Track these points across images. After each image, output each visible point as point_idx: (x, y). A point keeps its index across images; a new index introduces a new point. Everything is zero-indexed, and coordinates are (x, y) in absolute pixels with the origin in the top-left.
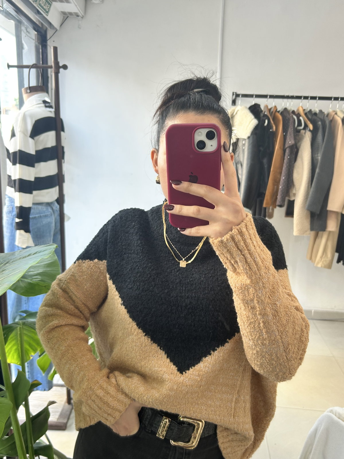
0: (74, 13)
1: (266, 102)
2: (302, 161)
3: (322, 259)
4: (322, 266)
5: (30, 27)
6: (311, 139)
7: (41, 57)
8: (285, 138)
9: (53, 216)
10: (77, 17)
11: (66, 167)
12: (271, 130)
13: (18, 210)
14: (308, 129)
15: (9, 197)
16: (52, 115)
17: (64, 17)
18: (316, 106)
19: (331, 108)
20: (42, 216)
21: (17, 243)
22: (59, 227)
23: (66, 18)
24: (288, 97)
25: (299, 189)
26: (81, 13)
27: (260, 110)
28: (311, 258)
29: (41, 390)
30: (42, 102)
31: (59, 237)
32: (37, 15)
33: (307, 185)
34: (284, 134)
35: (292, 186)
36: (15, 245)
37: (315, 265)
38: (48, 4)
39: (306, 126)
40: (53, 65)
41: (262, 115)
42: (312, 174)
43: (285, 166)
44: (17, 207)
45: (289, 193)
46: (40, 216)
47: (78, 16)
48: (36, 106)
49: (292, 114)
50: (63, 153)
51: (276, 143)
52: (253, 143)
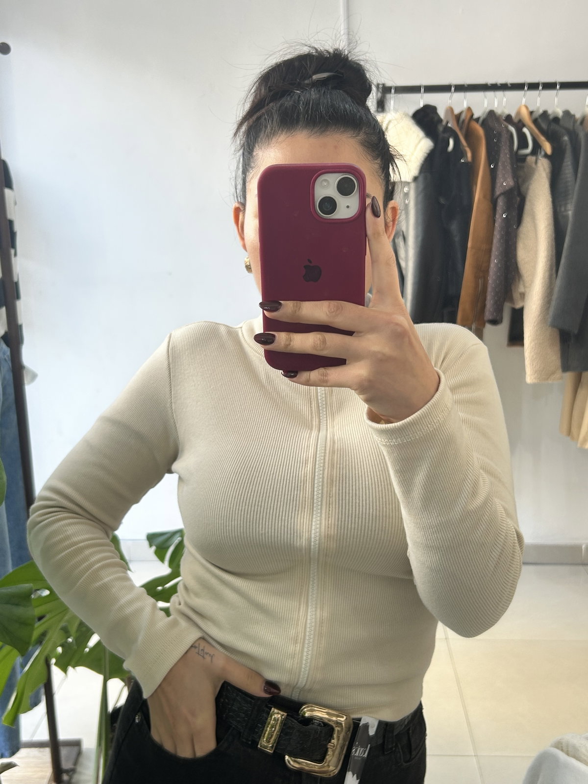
1: (450, 101)
2: (534, 222)
6: (549, 175)
8: (493, 175)
12: (462, 161)
14: (543, 153)
18: (555, 103)
24: (494, 87)
25: (532, 281)
27: (436, 119)
28: (569, 432)
33: (547, 274)
34: (492, 167)
35: (517, 277)
37: (579, 445)
39: (537, 147)
41: (441, 128)
42: (556, 250)
43: (497, 236)
45: (511, 293)
49: (505, 123)
50: (13, 235)
51: (474, 188)
52: (425, 188)
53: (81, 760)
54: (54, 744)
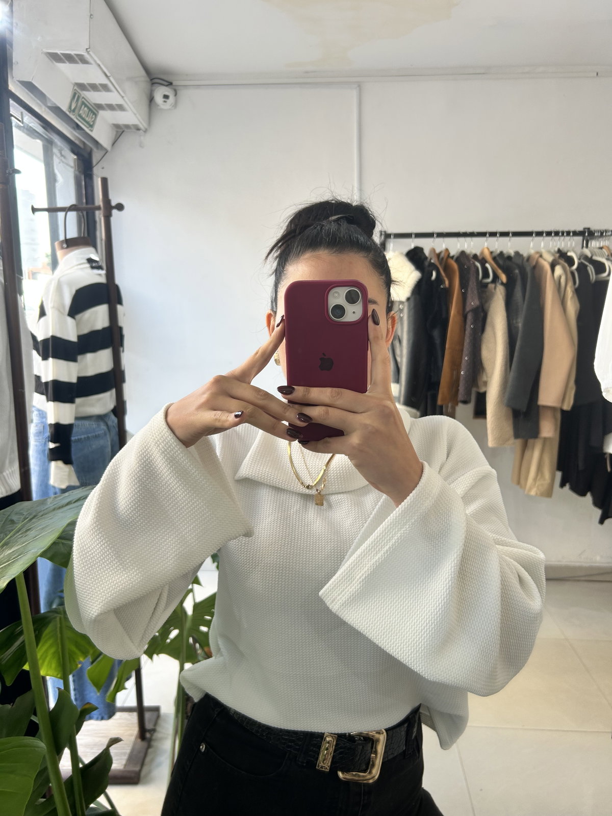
0: (133, 125)
1: (433, 244)
2: (494, 330)
3: (535, 484)
4: (537, 494)
5: (66, 149)
6: (504, 297)
7: (84, 192)
9: (108, 436)
10: (138, 131)
11: (127, 358)
12: (442, 287)
13: (53, 429)
14: (500, 282)
15: (39, 410)
16: (103, 280)
17: (117, 132)
18: (509, 246)
19: (533, 248)
20: (91, 436)
21: (52, 481)
23: (120, 133)
24: (465, 235)
25: (492, 373)
26: (143, 125)
27: (423, 257)
28: (519, 483)
29: (97, 719)
30: (86, 261)
32: (76, 131)
33: (503, 368)
34: (463, 291)
35: (481, 369)
36: (50, 485)
37: (526, 492)
38: (92, 114)
39: (496, 278)
40: (101, 204)
41: (426, 263)
42: (510, 352)
43: (467, 341)
44: (51, 425)
45: (477, 381)
46: (88, 437)
47: (138, 129)
48: (76, 267)
49: (473, 260)
50: (121, 337)
51: (451, 305)
52: (416, 306)
53: (160, 722)
54: (140, 709)
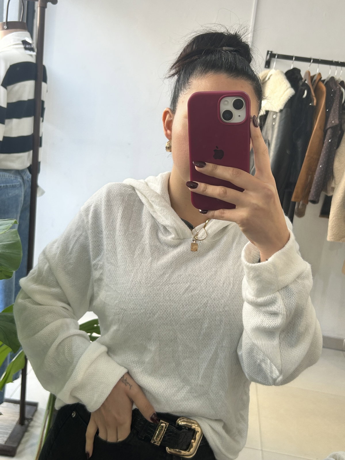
1: (309, 68)
8: (327, 115)
9: (23, 187)
12: (310, 104)
16: (33, 60)
20: (9, 185)
22: (29, 203)
24: (337, 64)
25: (340, 182)
27: (299, 77)
30: (21, 43)
31: (28, 214)
34: (327, 110)
35: (332, 177)
41: (301, 83)
43: (324, 152)
45: (327, 187)
46: (7, 186)
48: (14, 46)
49: (340, 86)
50: (43, 109)
52: (286, 118)
53: (37, 414)
